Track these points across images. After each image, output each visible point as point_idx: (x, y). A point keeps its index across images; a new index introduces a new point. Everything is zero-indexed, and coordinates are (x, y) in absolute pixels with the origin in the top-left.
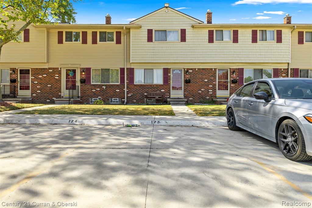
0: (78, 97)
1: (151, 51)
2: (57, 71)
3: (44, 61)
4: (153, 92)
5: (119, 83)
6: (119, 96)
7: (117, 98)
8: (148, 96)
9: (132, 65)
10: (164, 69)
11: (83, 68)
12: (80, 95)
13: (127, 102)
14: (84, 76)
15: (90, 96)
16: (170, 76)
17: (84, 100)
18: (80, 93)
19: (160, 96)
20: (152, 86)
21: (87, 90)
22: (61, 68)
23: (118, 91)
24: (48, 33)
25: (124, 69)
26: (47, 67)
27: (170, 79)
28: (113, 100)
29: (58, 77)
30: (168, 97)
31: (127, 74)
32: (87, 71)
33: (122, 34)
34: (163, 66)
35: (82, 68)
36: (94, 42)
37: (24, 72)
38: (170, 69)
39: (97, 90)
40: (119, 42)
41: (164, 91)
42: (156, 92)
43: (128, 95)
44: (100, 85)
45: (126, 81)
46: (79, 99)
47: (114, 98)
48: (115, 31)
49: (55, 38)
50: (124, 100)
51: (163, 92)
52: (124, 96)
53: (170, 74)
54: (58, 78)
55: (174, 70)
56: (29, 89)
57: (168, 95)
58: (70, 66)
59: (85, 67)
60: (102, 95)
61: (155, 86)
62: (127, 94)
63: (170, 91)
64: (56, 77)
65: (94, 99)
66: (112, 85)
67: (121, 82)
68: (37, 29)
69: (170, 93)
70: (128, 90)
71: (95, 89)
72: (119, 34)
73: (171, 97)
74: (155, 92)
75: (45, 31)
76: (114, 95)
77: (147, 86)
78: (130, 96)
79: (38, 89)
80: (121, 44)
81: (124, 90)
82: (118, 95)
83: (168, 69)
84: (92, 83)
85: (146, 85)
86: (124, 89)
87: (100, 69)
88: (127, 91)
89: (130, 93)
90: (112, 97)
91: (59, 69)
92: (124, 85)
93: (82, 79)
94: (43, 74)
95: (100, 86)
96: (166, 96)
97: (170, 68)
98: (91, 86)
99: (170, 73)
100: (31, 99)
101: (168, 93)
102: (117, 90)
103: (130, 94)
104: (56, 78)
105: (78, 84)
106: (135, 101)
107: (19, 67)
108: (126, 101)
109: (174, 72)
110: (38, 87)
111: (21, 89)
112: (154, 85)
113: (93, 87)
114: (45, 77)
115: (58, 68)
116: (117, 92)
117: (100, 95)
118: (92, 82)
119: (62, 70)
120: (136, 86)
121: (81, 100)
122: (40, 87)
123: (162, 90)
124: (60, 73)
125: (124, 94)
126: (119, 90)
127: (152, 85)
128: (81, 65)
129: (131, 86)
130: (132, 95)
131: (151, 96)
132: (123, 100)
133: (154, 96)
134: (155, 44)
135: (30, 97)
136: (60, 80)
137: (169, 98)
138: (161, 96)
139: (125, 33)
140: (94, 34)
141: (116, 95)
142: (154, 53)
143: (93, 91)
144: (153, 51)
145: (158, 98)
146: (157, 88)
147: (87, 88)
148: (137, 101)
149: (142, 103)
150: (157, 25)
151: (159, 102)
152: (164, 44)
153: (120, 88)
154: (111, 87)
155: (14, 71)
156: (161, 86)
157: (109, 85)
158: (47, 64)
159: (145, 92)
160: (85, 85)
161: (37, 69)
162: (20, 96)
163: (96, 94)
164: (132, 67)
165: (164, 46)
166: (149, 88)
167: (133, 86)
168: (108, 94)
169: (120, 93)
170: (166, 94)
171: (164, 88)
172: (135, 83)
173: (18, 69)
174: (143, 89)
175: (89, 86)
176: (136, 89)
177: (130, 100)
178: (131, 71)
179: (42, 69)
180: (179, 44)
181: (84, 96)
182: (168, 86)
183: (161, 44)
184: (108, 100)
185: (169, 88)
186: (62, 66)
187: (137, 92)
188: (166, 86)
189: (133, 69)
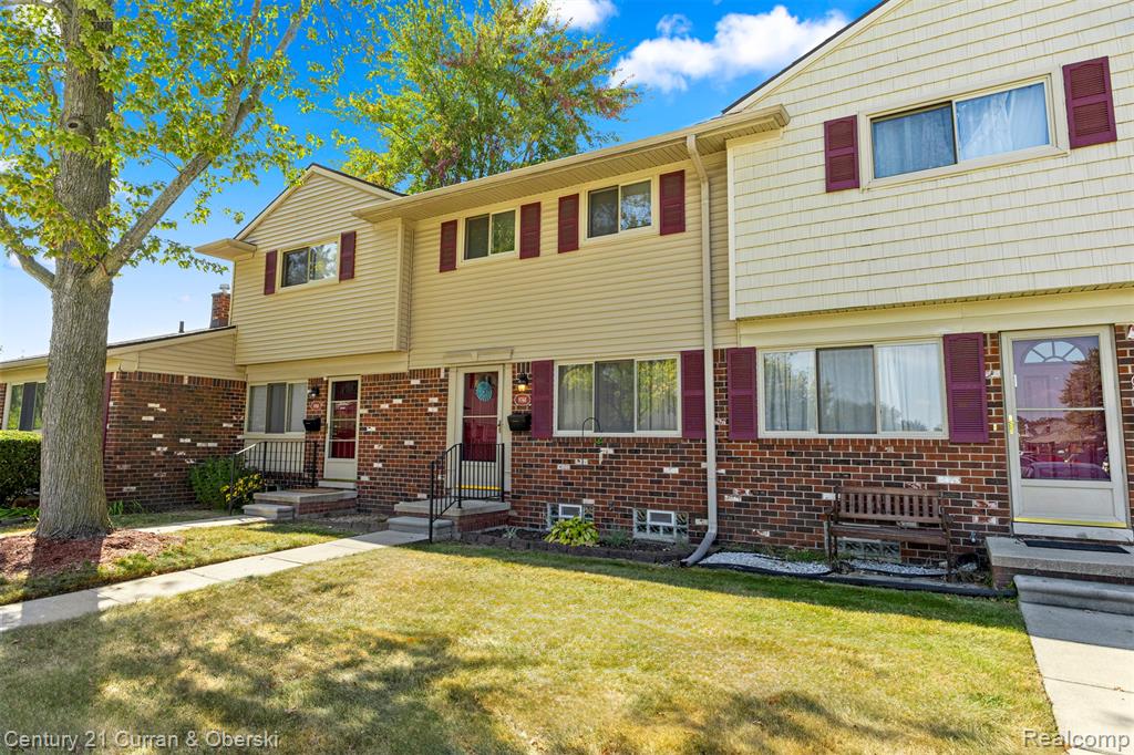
0: (502, 496)
2: (434, 382)
3: (390, 345)
4: (875, 490)
5: (677, 433)
6: (680, 502)
7: (667, 508)
8: (843, 513)
9: (744, 330)
10: (949, 340)
11: (523, 364)
12: (508, 487)
13: (718, 536)
14: (524, 400)
15: (547, 494)
16: (997, 381)
17: (525, 509)
18: (508, 478)
19: (926, 519)
20: (872, 449)
21: (537, 466)
22: (447, 370)
23: (674, 476)
24: (411, 238)
25: (700, 355)
26: (403, 369)
27: (1000, 404)
28: (649, 522)
29: (436, 405)
30: (992, 528)
31: (716, 385)
32: (537, 375)
33: (687, 185)
34: (939, 323)
35: (519, 364)
36: (568, 242)
37: (345, 390)
38: (996, 336)
39: (577, 463)
40: (673, 221)
41: (956, 480)
42: (897, 491)
43: (727, 498)
44: (589, 441)
45: (710, 421)
46: (506, 506)
47: (653, 507)
48: (652, 175)
49: (431, 251)
50: (705, 522)
51: (953, 487)
52: (706, 503)
53: (997, 374)
54: (435, 410)
55: (1024, 345)
56: (353, 457)
57: (992, 513)
58: (474, 357)
59: (530, 360)
60: (597, 491)
61: (891, 450)
62: (720, 492)
63: (1003, 481)
64: (430, 405)
65: (563, 508)
66: (643, 442)
67: (685, 429)
68: (377, 226)
69: (1004, 500)
70: (723, 471)
71: (569, 462)
72: (673, 186)
73: (1017, 529)
74: (890, 491)
75: (396, 230)
76: (652, 494)
77: (838, 447)
78: (737, 504)
79: (379, 457)
80: (683, 230)
81: (705, 471)
82: (674, 495)
83: (979, 338)
84: (557, 433)
85: (831, 441)
86: (703, 465)
87: (592, 362)
88: (719, 477)
89: (738, 486)
90: (646, 506)
91: (442, 376)
92: (705, 441)
93: (517, 413)
94: (393, 397)
95: (589, 447)
96: (976, 519)
97: (994, 329)
98: (554, 444)
99: (996, 367)
100: (355, 494)
101: (991, 498)
102: (666, 470)
103: (736, 490)
104: (430, 410)
105: (504, 436)
106: (767, 534)
107: (333, 373)
108: (712, 531)
109: (1031, 358)
110: (376, 447)
111: (334, 454)
112: (885, 442)
113: (560, 452)
114: (396, 409)
115: (439, 369)
116: (667, 476)
117: (591, 490)
118: (559, 429)
119: (452, 375)
120: (770, 447)
121: (513, 508)
122: (381, 447)
123: (943, 473)
124: (443, 393)
125: (705, 490)
126: (675, 470)
127: (869, 441)
128: (516, 350)
129: (740, 448)
130: (750, 499)
131: (861, 515)
132: (698, 522)
133: (883, 512)
134: (877, 196)
135: (352, 485)
136: (441, 419)
137: (1004, 529)
138: (937, 519)
139: (702, 173)
140: (568, 206)
141: (665, 494)
142: (875, 252)
143: (560, 472)
144: (867, 238)
145: (914, 525)
146: (904, 464)
147: (536, 455)
148: (776, 535)
149: (806, 549)
150: (886, 87)
151: (922, 554)
152: (942, 183)
153: (682, 458)
154: (636, 451)
155: (316, 387)
156: (932, 449)
157: (629, 439)
158: (405, 357)
159: (826, 483)
160: (529, 439)
161: (376, 377)
162: (328, 480)
163: (572, 484)
164: (745, 344)
165: (941, 196)
166: (848, 462)
167: (754, 447)
168: (624, 486)
169: (682, 483)
170: (974, 502)
171: (955, 465)
172: (763, 432)
173: (327, 382)
174: (811, 468)
175: (543, 444)
176: (769, 467)
177: (739, 525)
178: (739, 365)
179: (390, 375)
180: (1061, 162)
181: (524, 492)
182: (986, 451)
183: (919, 187)
184: (626, 516)
185: (997, 466)
186: (449, 361)
187: (778, 480)
188: (975, 450)
189: (751, 353)
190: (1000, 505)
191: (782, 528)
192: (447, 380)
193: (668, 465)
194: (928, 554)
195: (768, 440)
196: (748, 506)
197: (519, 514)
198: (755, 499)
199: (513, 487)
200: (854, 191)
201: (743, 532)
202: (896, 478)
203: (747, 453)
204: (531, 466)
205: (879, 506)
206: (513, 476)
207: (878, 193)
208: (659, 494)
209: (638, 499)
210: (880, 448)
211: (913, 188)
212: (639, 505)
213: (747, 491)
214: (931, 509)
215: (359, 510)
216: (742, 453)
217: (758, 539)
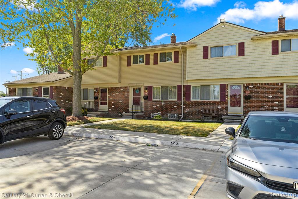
0: (142, 112)
1: (207, 68)
2: (126, 89)
3: (117, 82)
4: (209, 109)
5: (176, 100)
7: (174, 113)
8: (203, 113)
9: (189, 82)
10: (221, 85)
11: (146, 86)
12: (143, 110)
13: (183, 118)
14: (146, 93)
15: (151, 111)
16: (228, 92)
17: (147, 114)
18: (143, 109)
19: (216, 113)
20: (209, 102)
21: (149, 106)
22: (129, 87)
23: (176, 107)
24: (120, 58)
25: (181, 86)
26: (119, 86)
27: (228, 95)
28: (171, 116)
29: (127, 94)
30: (225, 114)
31: (183, 91)
32: (149, 89)
33: (179, 54)
34: (219, 82)
36: (156, 63)
37: (104, 91)
40: (176, 61)
41: (221, 107)
43: (185, 111)
44: (160, 101)
45: (182, 98)
46: (143, 114)
47: (172, 113)
48: (173, 51)
49: (125, 62)
50: (181, 115)
51: (220, 108)
52: (181, 112)
53: (227, 90)
54: (127, 95)
55: (232, 86)
56: (107, 105)
57: (225, 112)
58: (136, 85)
59: (148, 86)
61: (211, 103)
62: (184, 110)
63: (227, 107)
64: (125, 94)
65: (155, 114)
66: (170, 101)
67: (178, 99)
69: (227, 110)
70: (184, 106)
71: (156, 105)
72: (176, 54)
74: (211, 109)
77: (204, 102)
78: (187, 112)
79: (113, 105)
80: (178, 62)
81: (181, 106)
82: (176, 111)
83: (225, 85)
84: (153, 100)
85: (202, 101)
86: (181, 105)
87: (160, 86)
88: (184, 107)
89: (187, 109)
90: (170, 113)
91: (128, 88)
92: (181, 101)
93: (145, 96)
94: (116, 92)
95: (160, 102)
96: (223, 113)
97: (227, 84)
98: (152, 102)
99: (227, 89)
100: (107, 113)
101: (225, 110)
102: (174, 106)
103: (187, 110)
104: (125, 95)
105: (142, 100)
107: (100, 87)
108: (182, 117)
109: (233, 88)
110: (112, 103)
111: (101, 104)
112: (211, 101)
113: (154, 103)
114: (117, 95)
115: (127, 87)
116: (174, 107)
117: (160, 110)
118: (154, 99)
119: (130, 88)
120: (192, 102)
121: (144, 114)
122: (114, 103)
123: (219, 106)
124: (128, 92)
125: (181, 110)
126: (176, 106)
127: (208, 101)
128: (145, 83)
129: (187, 103)
131: (206, 113)
132: (180, 115)
133: (210, 112)
134: (211, 61)
135: (107, 111)
136: (128, 97)
137: (227, 115)
139: (182, 52)
140: (156, 55)
143: (154, 107)
144: (209, 67)
145: (214, 114)
146: (213, 105)
147: (149, 104)
150: (213, 42)
151: (215, 119)
152: (221, 60)
153: (177, 104)
154: (169, 103)
155: (97, 89)
156: (217, 102)
157: (167, 101)
158: (119, 84)
159: (201, 108)
160: (147, 101)
161: (112, 88)
162: (100, 110)
163: (156, 109)
164: (189, 84)
166: (205, 105)
167: (190, 102)
168: (167, 110)
169: (177, 109)
170: (223, 111)
171: (221, 105)
172: (191, 100)
173: (99, 89)
174: (199, 106)
175: (150, 102)
176: (192, 106)
177: (187, 116)
178: (187, 88)
179: (115, 88)
180: (237, 58)
181: (146, 111)
182: (225, 102)
183: (217, 60)
184: (167, 115)
185: (227, 105)
186: (130, 85)
187: (194, 108)
188: (223, 102)
191: (194, 116)
193: (175, 106)
198: (190, 111)
202: (212, 107)
206: (144, 108)
208: (173, 111)
217: (190, 118)
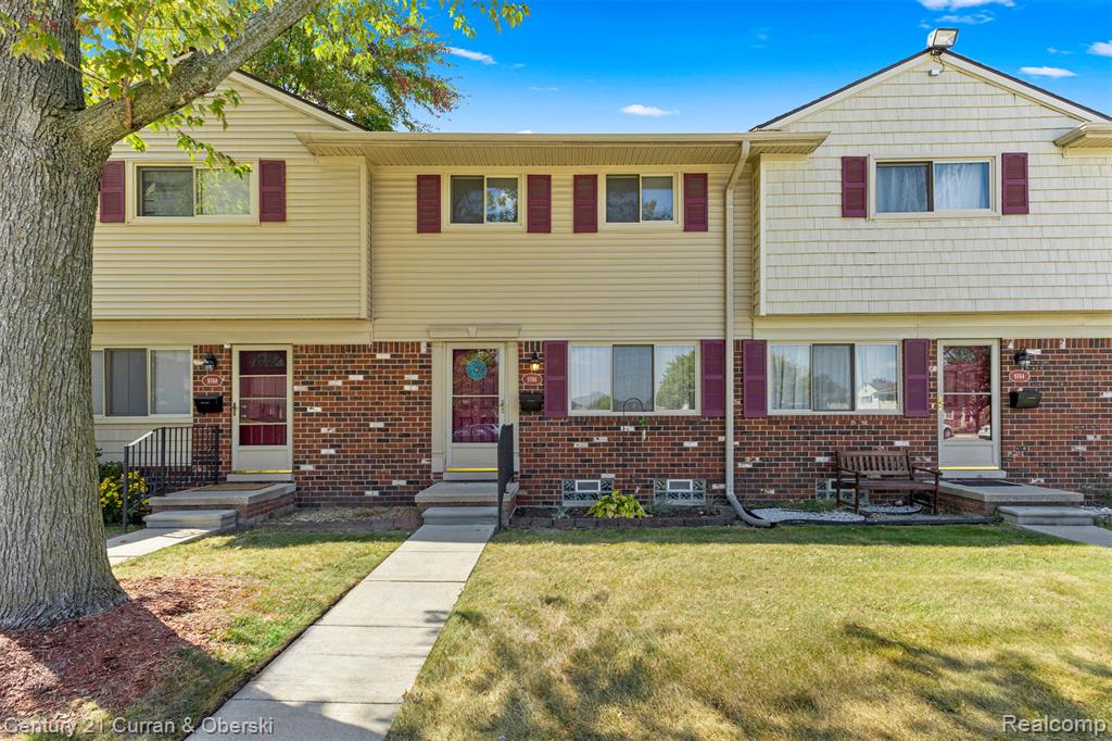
1: (861, 259)
2: (412, 357)
3: (356, 312)
4: (855, 453)
5: (696, 412)
6: (699, 471)
7: (686, 477)
9: (758, 324)
10: (906, 343)
11: (532, 343)
12: (516, 468)
14: (534, 380)
15: (562, 471)
16: (934, 373)
17: (537, 487)
18: (516, 458)
19: (887, 472)
20: (853, 423)
21: (550, 445)
22: (429, 345)
23: (694, 449)
24: (371, 182)
25: (722, 344)
26: (365, 340)
27: (935, 390)
28: (669, 490)
29: (414, 383)
30: (926, 475)
31: (735, 370)
32: (552, 355)
33: (710, 188)
34: (899, 330)
35: (527, 343)
36: (585, 221)
37: (262, 363)
38: (935, 342)
39: (595, 440)
40: (696, 220)
41: (907, 443)
42: (866, 453)
43: (740, 465)
44: (609, 420)
45: (730, 402)
47: (674, 477)
48: (677, 171)
49: (403, 206)
50: (721, 487)
51: (905, 448)
52: (724, 471)
53: (935, 368)
54: (415, 388)
56: (284, 442)
57: (928, 465)
58: (473, 332)
59: (541, 339)
60: (617, 465)
61: (865, 423)
62: (736, 460)
63: (934, 443)
64: (408, 383)
65: (580, 484)
66: (665, 420)
67: (704, 407)
68: (322, 161)
69: (935, 456)
70: (737, 443)
71: (587, 440)
72: (696, 187)
73: (942, 475)
74: (864, 453)
75: (359, 170)
76: (672, 465)
77: (828, 422)
78: (749, 470)
79: (328, 441)
80: (706, 230)
81: (724, 443)
82: (693, 465)
83: (925, 343)
84: (572, 413)
85: (824, 417)
86: (722, 439)
87: (609, 345)
88: (736, 448)
89: (748, 455)
90: (667, 477)
91: (424, 350)
92: (724, 418)
93: (525, 393)
94: (347, 372)
95: (609, 425)
97: (935, 338)
98: (569, 423)
99: (934, 364)
100: (292, 488)
101: (927, 454)
102: (686, 444)
103: (748, 459)
104: (407, 388)
105: (509, 414)
106: (772, 492)
107: (237, 341)
108: (730, 492)
110: (324, 430)
111: (243, 441)
112: (862, 417)
113: (577, 430)
114: (355, 387)
115: (419, 344)
116: (687, 449)
117: (611, 466)
118: (574, 408)
119: (436, 353)
120: (777, 422)
121: (521, 488)
122: (333, 431)
123: (899, 439)
124: (425, 368)
125: (724, 460)
126: (695, 444)
127: (852, 417)
128: (524, 328)
129: (752, 424)
130: (759, 465)
132: (715, 487)
134: (877, 226)
135: (288, 477)
136: (424, 399)
140: (584, 188)
141: (686, 465)
142: (875, 271)
143: (577, 450)
144: (870, 259)
145: (878, 477)
146: (874, 433)
147: (549, 434)
148: (780, 492)
149: (802, 502)
150: (889, 139)
151: (882, 497)
152: (923, 225)
153: (701, 434)
154: (658, 428)
155: (212, 357)
156: (892, 422)
157: (650, 417)
158: (368, 327)
159: (818, 449)
160: (540, 419)
161: (319, 348)
162: (241, 473)
163: (591, 461)
164: (758, 336)
165: (921, 234)
166: (835, 433)
167: (764, 423)
168: (646, 460)
169: (701, 455)
170: (917, 458)
171: (906, 433)
172: (771, 411)
173: (230, 351)
174: (808, 438)
175: (557, 424)
176: (776, 438)
177: (749, 486)
178: (753, 354)
179: (342, 347)
180: (996, 223)
181: (535, 471)
182: (926, 422)
183: (908, 225)
184: (647, 487)
185: (932, 433)
186: (433, 334)
187: (783, 449)
188: (919, 422)
189: (763, 343)
190: (932, 459)
191: (784, 486)
192: (430, 356)
193: (687, 440)
194: (886, 496)
195: (776, 417)
196: (756, 470)
197: (530, 493)
198: (764, 465)
199: (521, 466)
200: (862, 220)
201: (753, 492)
202: (868, 443)
203: (758, 428)
204: (544, 445)
205: (868, 465)
206: (521, 455)
207: (879, 224)
208: (679, 465)
209: (660, 471)
210: (858, 422)
211: (904, 225)
212: (660, 476)
213: (757, 459)
214: (889, 465)
215: (299, 506)
216: (753, 428)
217: (765, 497)
